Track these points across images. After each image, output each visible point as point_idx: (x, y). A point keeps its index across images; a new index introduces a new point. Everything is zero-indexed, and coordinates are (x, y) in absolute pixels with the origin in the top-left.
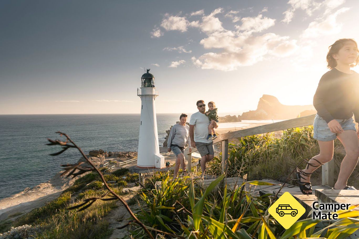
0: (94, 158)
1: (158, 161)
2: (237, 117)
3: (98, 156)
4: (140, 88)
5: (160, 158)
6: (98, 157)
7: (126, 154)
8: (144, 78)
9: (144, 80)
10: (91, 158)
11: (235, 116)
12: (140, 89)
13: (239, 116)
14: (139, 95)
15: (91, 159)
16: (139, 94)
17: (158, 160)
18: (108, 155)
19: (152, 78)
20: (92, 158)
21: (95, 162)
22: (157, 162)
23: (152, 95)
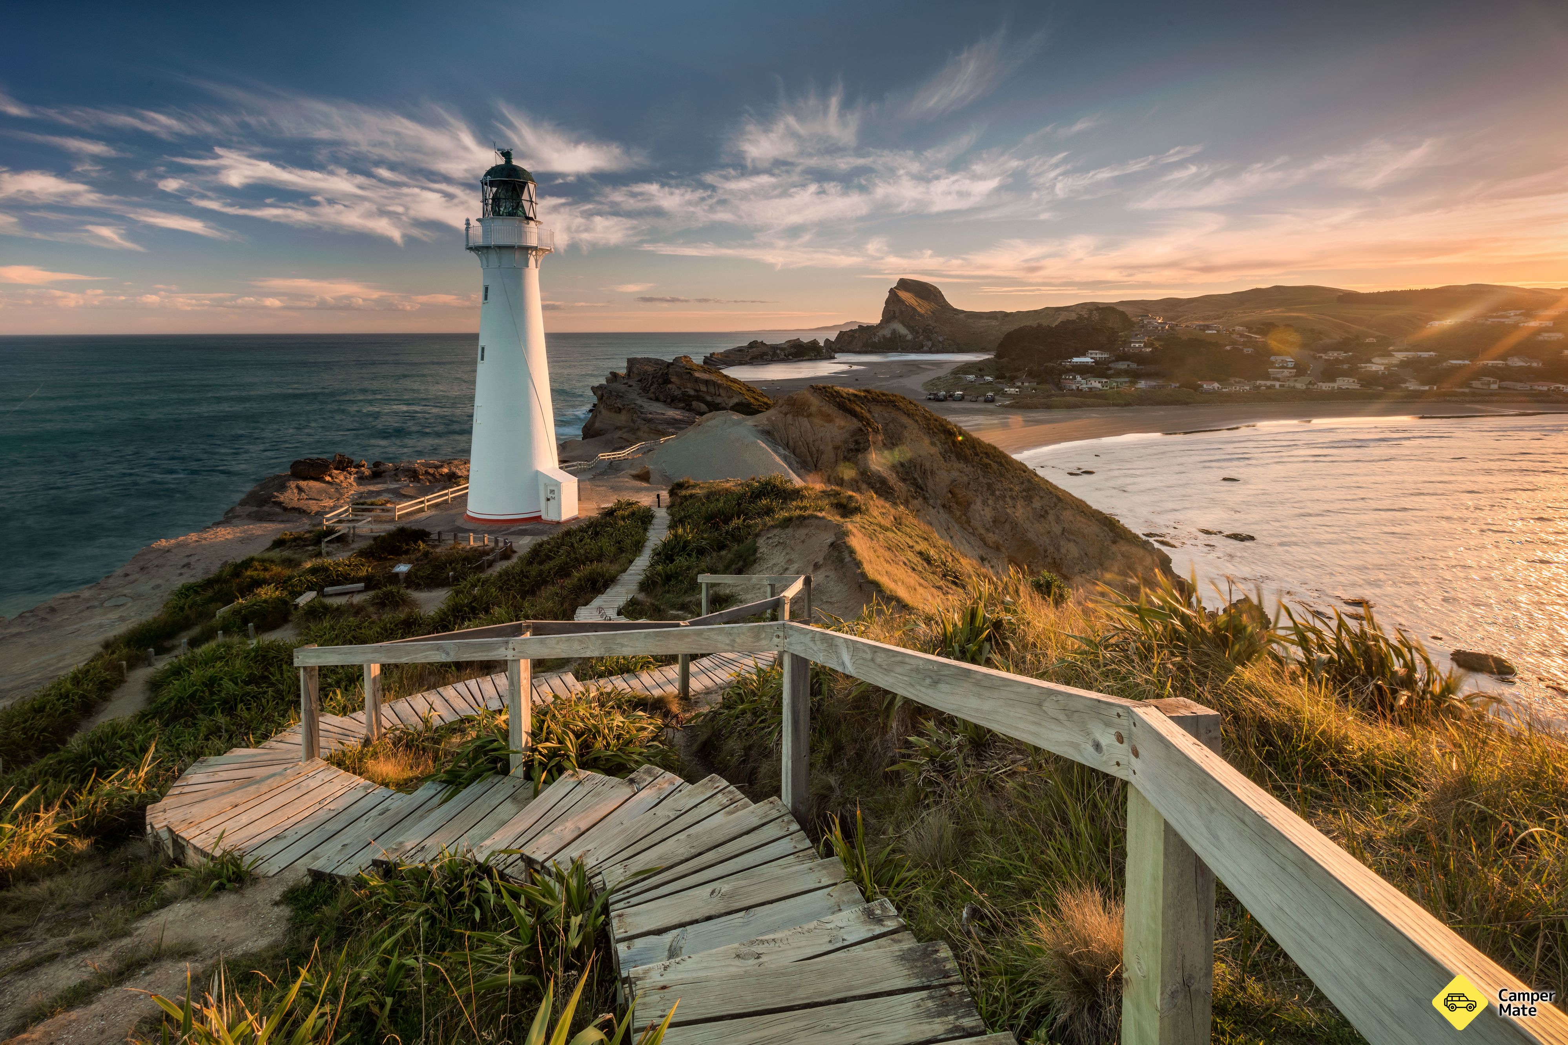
0: (312, 483)
1: (549, 496)
2: (822, 344)
3: (328, 478)
4: (478, 220)
5: (558, 484)
6: (328, 482)
7: (442, 466)
8: (492, 184)
9: (494, 189)
10: (298, 487)
11: (814, 343)
12: (478, 224)
13: (827, 341)
14: (471, 249)
15: (295, 491)
16: (471, 245)
17: (552, 491)
18: (367, 472)
19: (525, 183)
20: (303, 484)
21: (311, 502)
22: (548, 500)
23: (526, 249)
